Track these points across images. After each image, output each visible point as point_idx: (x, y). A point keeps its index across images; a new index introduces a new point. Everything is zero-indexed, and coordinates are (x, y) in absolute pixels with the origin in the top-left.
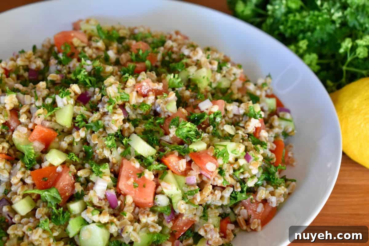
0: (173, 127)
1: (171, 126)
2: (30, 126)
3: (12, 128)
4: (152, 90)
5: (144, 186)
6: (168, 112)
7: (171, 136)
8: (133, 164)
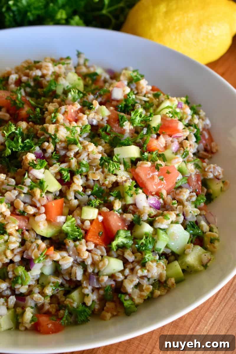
0: (126, 123)
1: (124, 124)
2: (43, 209)
3: (24, 228)
4: (77, 112)
5: (168, 173)
6: (103, 119)
7: (128, 131)
8: (146, 166)
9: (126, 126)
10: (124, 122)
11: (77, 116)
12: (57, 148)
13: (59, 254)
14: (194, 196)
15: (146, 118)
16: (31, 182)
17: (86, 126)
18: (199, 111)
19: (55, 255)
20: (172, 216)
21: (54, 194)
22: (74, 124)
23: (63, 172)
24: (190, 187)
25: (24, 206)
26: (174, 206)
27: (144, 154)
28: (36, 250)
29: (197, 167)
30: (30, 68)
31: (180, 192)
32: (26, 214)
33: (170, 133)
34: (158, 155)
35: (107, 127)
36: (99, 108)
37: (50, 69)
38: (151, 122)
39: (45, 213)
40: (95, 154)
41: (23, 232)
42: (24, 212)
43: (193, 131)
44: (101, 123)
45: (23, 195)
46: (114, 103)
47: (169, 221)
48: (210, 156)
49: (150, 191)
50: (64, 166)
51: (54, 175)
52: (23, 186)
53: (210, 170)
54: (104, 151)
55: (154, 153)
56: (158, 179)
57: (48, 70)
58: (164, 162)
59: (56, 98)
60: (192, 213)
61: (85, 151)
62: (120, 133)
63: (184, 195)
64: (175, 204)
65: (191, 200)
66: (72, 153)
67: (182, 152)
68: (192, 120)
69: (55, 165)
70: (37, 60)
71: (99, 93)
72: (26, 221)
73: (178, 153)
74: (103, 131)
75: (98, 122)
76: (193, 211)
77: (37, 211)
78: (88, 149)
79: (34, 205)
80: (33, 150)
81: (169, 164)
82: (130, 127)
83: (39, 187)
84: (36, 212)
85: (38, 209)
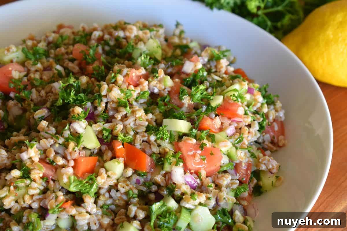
0: (185, 97)
1: (183, 97)
2: (72, 163)
3: (51, 177)
4: (140, 77)
5: (212, 154)
6: (165, 88)
7: (186, 105)
8: (190, 142)
9: (184, 100)
10: (183, 96)
11: (138, 80)
12: (108, 108)
13: (76, 209)
14: (236, 183)
15: (207, 96)
16: (69, 134)
17: (145, 92)
18: (277, 102)
19: (70, 210)
20: (202, 198)
21: (92, 151)
22: (132, 87)
23: (104, 132)
24: (236, 174)
25: (54, 156)
26: (209, 189)
27: (192, 131)
28: (53, 201)
29: (252, 157)
30: (116, 28)
31: (222, 176)
32: (55, 163)
33: (230, 116)
34: (209, 135)
35: (166, 97)
36: (163, 77)
37: (134, 32)
38: (211, 100)
39: (73, 167)
40: (141, 121)
41: (48, 180)
42: (53, 162)
43: (259, 119)
44: (162, 92)
45: (57, 145)
46: (183, 76)
47: (197, 202)
48: (275, 148)
49: (188, 168)
50: (107, 126)
51: (97, 133)
52: (60, 137)
53: (264, 162)
54: (155, 120)
55: (205, 132)
56: (200, 158)
57: (131, 33)
58: (212, 142)
59: (128, 60)
60: (226, 200)
61: (133, 116)
62: (178, 106)
63: (224, 180)
64: (211, 187)
65: (231, 187)
66: (119, 115)
67: (237, 137)
68: (261, 108)
69: (98, 123)
70: (127, 21)
71: (171, 64)
72: (53, 171)
73: (233, 137)
74: (161, 100)
75: (160, 91)
76: (228, 198)
77: (66, 163)
78: (136, 114)
79: (64, 157)
80: (84, 105)
81: (216, 146)
82: (189, 102)
83: (76, 141)
84: (64, 164)
85: (68, 161)
